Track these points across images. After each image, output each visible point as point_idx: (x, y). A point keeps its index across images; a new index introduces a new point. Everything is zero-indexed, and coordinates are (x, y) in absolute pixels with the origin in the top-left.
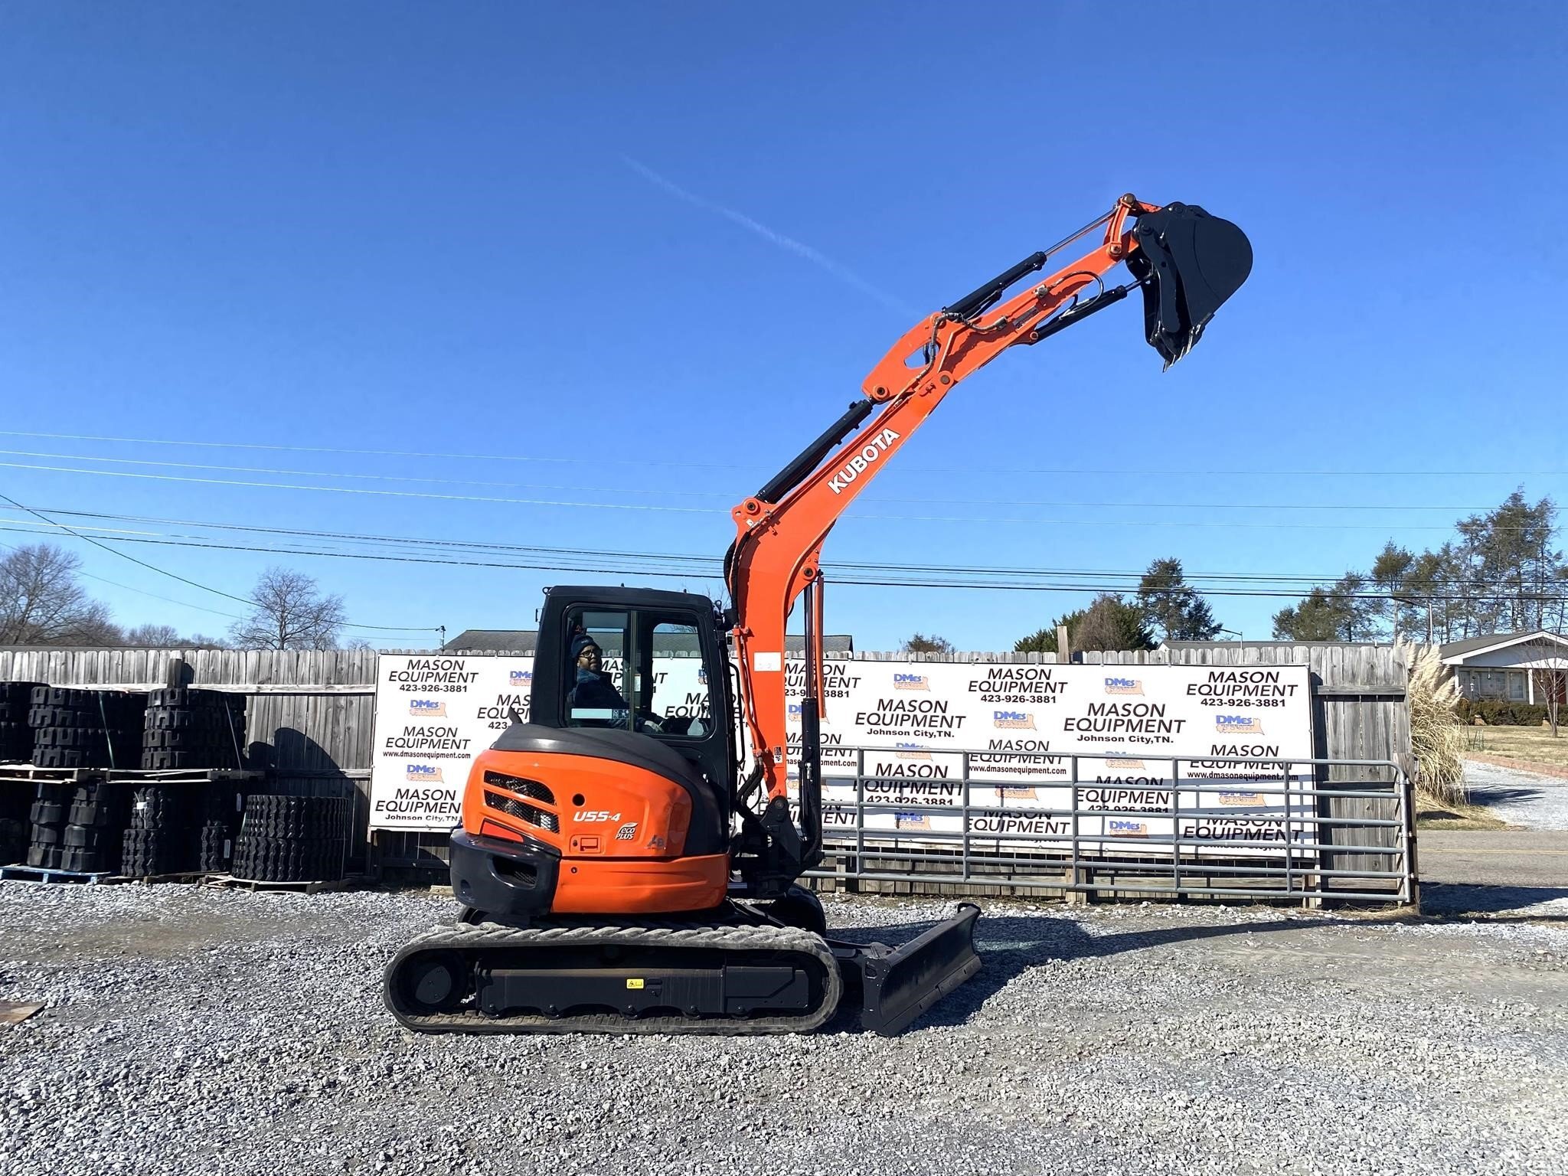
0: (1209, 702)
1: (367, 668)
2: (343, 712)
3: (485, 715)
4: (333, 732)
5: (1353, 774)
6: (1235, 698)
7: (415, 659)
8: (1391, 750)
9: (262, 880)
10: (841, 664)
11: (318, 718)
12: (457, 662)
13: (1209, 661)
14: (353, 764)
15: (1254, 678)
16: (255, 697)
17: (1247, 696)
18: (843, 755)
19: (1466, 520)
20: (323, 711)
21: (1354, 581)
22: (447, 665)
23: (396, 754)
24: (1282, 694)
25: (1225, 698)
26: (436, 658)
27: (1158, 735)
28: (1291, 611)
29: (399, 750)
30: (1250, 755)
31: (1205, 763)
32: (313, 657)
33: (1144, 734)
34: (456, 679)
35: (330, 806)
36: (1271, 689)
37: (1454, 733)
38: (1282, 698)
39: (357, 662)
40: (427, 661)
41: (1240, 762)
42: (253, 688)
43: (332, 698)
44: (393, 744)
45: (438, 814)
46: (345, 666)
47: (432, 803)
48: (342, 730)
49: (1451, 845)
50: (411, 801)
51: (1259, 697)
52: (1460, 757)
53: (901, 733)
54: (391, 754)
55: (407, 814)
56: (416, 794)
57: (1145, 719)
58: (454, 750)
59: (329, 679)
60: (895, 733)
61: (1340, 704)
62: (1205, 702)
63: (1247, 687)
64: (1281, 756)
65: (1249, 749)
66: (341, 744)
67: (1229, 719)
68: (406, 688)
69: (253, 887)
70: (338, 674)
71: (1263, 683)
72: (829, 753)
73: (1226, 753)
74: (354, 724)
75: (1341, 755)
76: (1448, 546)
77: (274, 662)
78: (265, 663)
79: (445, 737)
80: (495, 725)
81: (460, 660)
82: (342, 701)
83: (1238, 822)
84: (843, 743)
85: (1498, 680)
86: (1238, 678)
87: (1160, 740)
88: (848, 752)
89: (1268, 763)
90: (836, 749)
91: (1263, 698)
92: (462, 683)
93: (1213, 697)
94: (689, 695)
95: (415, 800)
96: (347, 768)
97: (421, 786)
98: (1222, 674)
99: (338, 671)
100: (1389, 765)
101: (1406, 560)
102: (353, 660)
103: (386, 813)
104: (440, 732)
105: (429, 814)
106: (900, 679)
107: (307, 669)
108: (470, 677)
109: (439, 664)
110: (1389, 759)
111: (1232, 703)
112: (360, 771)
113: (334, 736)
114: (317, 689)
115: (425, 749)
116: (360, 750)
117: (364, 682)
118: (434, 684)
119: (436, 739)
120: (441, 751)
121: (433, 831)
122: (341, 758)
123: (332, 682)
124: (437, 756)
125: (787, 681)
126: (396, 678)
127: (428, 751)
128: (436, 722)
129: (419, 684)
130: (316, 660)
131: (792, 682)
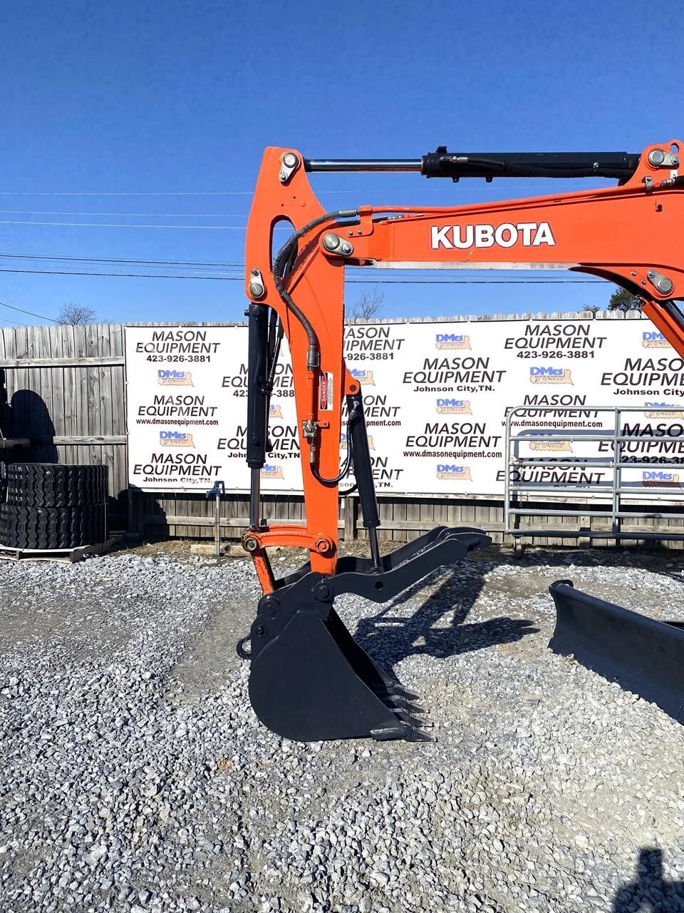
1: (115, 341)
2: (97, 383)
3: (229, 384)
4: (89, 402)
7: (159, 331)
9: (26, 547)
10: (585, 324)
11: (74, 389)
12: (198, 333)
14: (109, 431)
16: (15, 370)
18: (588, 416)
20: (78, 382)
22: (189, 336)
23: (148, 422)
26: (180, 329)
29: (152, 418)
32: (64, 331)
34: (199, 350)
35: (93, 474)
39: (106, 336)
40: (171, 333)
42: (12, 363)
43: (85, 369)
44: (145, 413)
45: (191, 476)
46: (94, 339)
47: (185, 466)
48: (97, 401)
50: (166, 465)
53: (650, 393)
54: (143, 422)
55: (163, 476)
56: (170, 458)
58: (202, 417)
59: (80, 352)
60: (643, 393)
66: (97, 413)
68: (153, 359)
69: (18, 555)
70: (89, 348)
72: (573, 414)
74: (107, 395)
77: (29, 337)
78: (21, 338)
79: (193, 405)
80: (240, 394)
81: (202, 330)
82: (95, 372)
84: (588, 404)
88: (592, 413)
90: (581, 411)
92: (205, 353)
94: (427, 360)
95: (169, 463)
96: (105, 434)
97: (174, 451)
99: (88, 344)
102: (102, 334)
103: (143, 476)
104: (188, 401)
105: (185, 476)
107: (61, 345)
108: (213, 347)
109: (183, 335)
112: (117, 437)
113: (90, 405)
114: (71, 362)
115: (175, 416)
116: (116, 417)
117: (113, 354)
118: (179, 355)
119: (185, 407)
120: (190, 418)
121: (188, 491)
122: (98, 426)
123: (84, 354)
124: (187, 423)
125: (528, 343)
126: (143, 349)
127: (178, 418)
128: (184, 391)
129: (165, 355)
130: (67, 335)
131: (534, 344)
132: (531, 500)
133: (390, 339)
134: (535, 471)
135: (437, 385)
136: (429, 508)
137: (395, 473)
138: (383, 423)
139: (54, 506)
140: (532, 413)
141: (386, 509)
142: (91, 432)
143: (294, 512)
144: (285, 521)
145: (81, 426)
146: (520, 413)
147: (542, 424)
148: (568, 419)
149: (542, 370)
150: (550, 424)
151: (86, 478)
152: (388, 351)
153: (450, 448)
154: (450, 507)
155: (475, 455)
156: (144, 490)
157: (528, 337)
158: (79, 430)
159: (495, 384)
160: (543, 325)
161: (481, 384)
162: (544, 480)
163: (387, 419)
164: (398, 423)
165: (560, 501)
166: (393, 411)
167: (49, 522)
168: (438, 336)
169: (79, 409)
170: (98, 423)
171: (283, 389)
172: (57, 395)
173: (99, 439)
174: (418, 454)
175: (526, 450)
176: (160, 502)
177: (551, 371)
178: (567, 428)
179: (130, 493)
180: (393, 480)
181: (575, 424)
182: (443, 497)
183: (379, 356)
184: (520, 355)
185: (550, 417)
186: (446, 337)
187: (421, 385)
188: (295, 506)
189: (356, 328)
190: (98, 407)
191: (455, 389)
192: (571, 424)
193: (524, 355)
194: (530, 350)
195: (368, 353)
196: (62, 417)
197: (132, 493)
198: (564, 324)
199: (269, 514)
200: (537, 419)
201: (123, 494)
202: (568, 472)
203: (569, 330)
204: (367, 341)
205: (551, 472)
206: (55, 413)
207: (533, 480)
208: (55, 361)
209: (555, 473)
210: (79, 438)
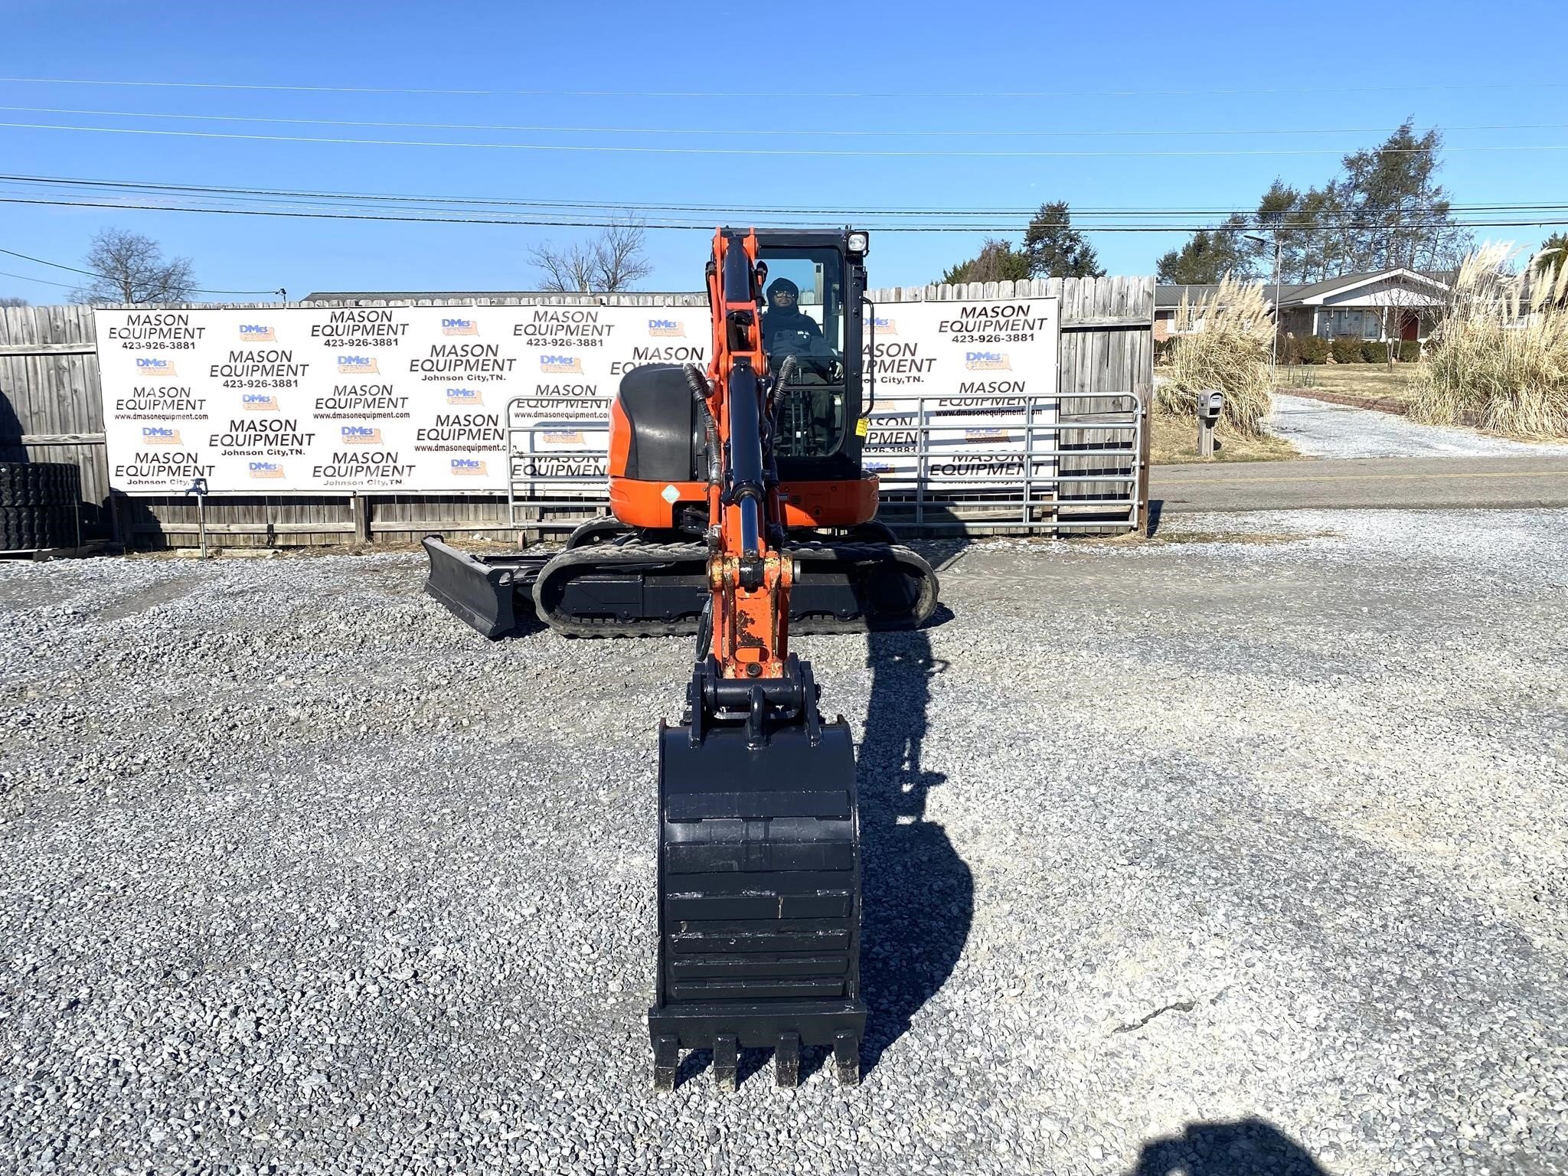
0: (960, 339)
1: (85, 325)
2: (66, 374)
3: (219, 373)
4: (59, 395)
5: (1098, 405)
6: (985, 334)
7: (134, 314)
8: (1135, 381)
10: (593, 310)
11: (40, 381)
12: (180, 316)
13: (964, 296)
14: (85, 428)
15: (1005, 313)
17: (997, 331)
18: (599, 407)
19: (1353, 155)
20: (45, 373)
21: (1237, 223)
22: (170, 320)
23: (129, 417)
24: (1032, 328)
25: (976, 334)
26: (158, 312)
27: (909, 374)
28: (1174, 256)
29: (131, 413)
30: (997, 391)
31: (954, 401)
32: (23, 314)
33: (896, 375)
34: (182, 335)
36: (1021, 323)
37: (1266, 371)
38: (1031, 332)
39: (74, 320)
40: (148, 316)
41: (988, 399)
43: (51, 357)
44: (124, 407)
45: (182, 477)
46: (60, 323)
47: (174, 466)
48: (69, 394)
49: (1233, 477)
50: (152, 465)
51: (1009, 332)
52: (1269, 394)
54: (123, 417)
55: (149, 478)
56: (156, 458)
57: (897, 359)
58: (190, 410)
59: (45, 338)
61: (1089, 335)
62: (956, 340)
63: (998, 321)
64: (1027, 392)
65: (996, 386)
66: (70, 409)
67: (978, 356)
68: (129, 346)
70: (55, 333)
71: (1014, 317)
72: (585, 405)
73: (975, 389)
74: (80, 387)
75: (1087, 388)
76: (1333, 184)
79: (178, 398)
81: (184, 314)
82: (64, 361)
83: (983, 458)
84: (599, 394)
85: (1356, 319)
86: (990, 313)
87: (911, 379)
88: (603, 404)
89: (1014, 399)
90: (592, 401)
91: (1013, 333)
92: (188, 339)
93: (965, 333)
94: (436, 347)
95: (156, 463)
96: (81, 433)
97: (160, 449)
98: (975, 309)
99: (53, 328)
100: (1132, 398)
101: (1291, 198)
102: (69, 317)
103: (127, 478)
104: (172, 393)
105: (174, 478)
106: (655, 325)
107: (20, 329)
108: (197, 332)
109: (162, 318)
110: (1132, 391)
111: (982, 339)
112: (94, 435)
113: (61, 399)
114: (34, 349)
115: (158, 411)
116: (92, 414)
117: (84, 340)
118: (159, 342)
119: (169, 401)
120: (176, 412)
121: (179, 494)
122: (72, 424)
123: (49, 340)
124: (173, 418)
125: (537, 330)
126: (117, 335)
127: (162, 413)
128: (167, 382)
129: (143, 341)
130: (27, 320)
131: (543, 331)
132: (548, 494)
133: (393, 324)
134: (550, 464)
135: (446, 373)
136: (449, 507)
137: (407, 470)
138: (390, 415)
139: (12, 505)
140: (545, 403)
141: (403, 510)
142: (64, 429)
143: (302, 515)
144: (293, 526)
145: (52, 423)
146: (532, 403)
147: (554, 415)
148: (580, 410)
149: (552, 359)
150: (562, 415)
151: (49, 478)
152: (392, 336)
153: (464, 441)
154: (472, 506)
155: (490, 448)
156: (129, 495)
157: (537, 324)
158: (49, 428)
159: (505, 373)
160: (551, 311)
161: (491, 372)
162: (559, 473)
163: (395, 411)
164: (407, 415)
165: (575, 494)
166: (400, 402)
167: (8, 522)
168: (444, 321)
169: (47, 403)
170: (71, 419)
171: (278, 379)
172: (20, 387)
173: (74, 438)
174: (430, 449)
175: (542, 444)
176: (151, 509)
177: (561, 359)
178: (580, 420)
179: (113, 499)
180: (404, 478)
181: (587, 416)
182: (458, 493)
183: (382, 342)
184: (530, 343)
185: (562, 408)
186: (452, 322)
187: (429, 374)
188: (302, 510)
189: (356, 312)
190: (70, 401)
191: (465, 378)
192: (582, 415)
193: (534, 342)
194: (540, 337)
195: (370, 338)
196: (28, 414)
197: (117, 498)
198: (573, 310)
199: (275, 519)
200: (549, 410)
201: (106, 501)
202: (582, 464)
203: (578, 317)
204: (369, 325)
205: (566, 465)
206: (20, 408)
207: (549, 474)
208: (14, 348)
209: (569, 466)
210: (49, 437)
